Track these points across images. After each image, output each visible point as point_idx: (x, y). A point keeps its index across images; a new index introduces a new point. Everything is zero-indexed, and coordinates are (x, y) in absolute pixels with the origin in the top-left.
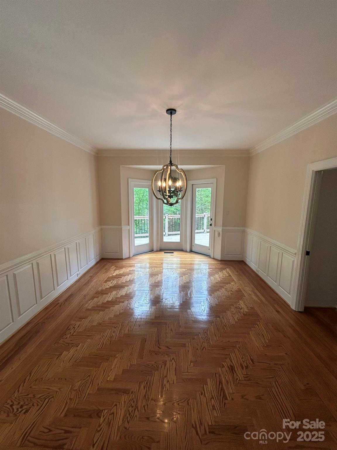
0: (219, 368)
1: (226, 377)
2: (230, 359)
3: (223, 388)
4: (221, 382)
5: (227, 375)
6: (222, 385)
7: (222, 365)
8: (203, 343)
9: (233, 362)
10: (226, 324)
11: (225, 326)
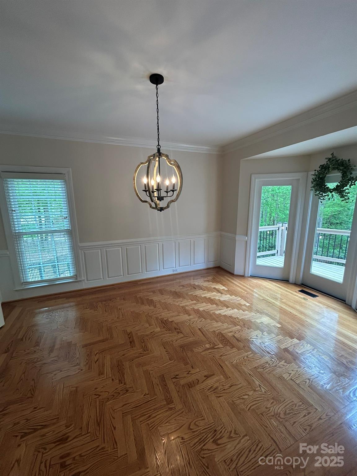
0: (66, 421)
1: (51, 433)
2: (79, 434)
3: (37, 431)
4: (45, 427)
5: (54, 433)
6: (40, 429)
7: (71, 423)
8: (108, 392)
9: (75, 440)
10: (155, 417)
11: (150, 416)
